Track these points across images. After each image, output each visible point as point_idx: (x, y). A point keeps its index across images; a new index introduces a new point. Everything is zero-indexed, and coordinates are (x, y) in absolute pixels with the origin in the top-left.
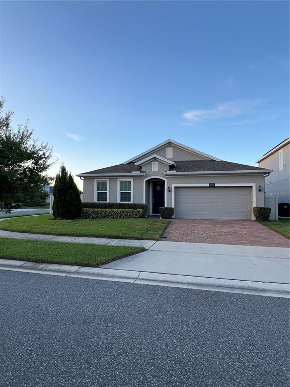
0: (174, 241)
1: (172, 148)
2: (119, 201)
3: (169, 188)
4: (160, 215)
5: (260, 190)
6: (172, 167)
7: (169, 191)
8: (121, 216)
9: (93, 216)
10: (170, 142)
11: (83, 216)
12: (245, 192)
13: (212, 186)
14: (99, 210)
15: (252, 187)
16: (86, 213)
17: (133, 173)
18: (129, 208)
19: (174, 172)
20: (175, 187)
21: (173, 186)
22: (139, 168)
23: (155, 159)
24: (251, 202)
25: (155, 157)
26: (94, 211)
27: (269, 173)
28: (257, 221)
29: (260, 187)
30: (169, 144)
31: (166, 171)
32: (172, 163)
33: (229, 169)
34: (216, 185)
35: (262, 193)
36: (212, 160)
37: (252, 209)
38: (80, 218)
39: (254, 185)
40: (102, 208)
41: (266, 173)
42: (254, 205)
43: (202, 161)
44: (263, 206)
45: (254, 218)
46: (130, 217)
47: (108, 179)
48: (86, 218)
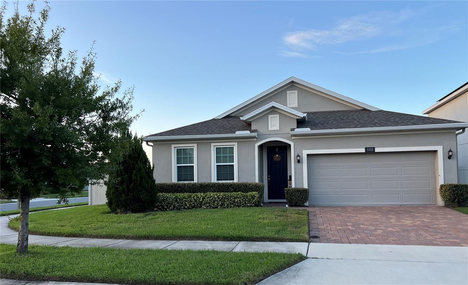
0: (336, 242)
1: (296, 92)
2: (214, 180)
3: (298, 156)
4: (285, 201)
5: (450, 157)
6: (301, 123)
7: (299, 161)
8: (223, 205)
9: (174, 207)
10: (293, 82)
11: (157, 207)
12: (424, 161)
13: (370, 152)
14: (186, 195)
15: (435, 152)
16: (164, 200)
17: (239, 133)
18: (235, 191)
19: (306, 130)
20: (308, 155)
21: (305, 153)
22: (248, 125)
23: (273, 110)
24: (435, 177)
25: (273, 107)
26: (176, 198)
27: (463, 129)
28: (447, 206)
29: (450, 151)
30: (292, 85)
31: (293, 130)
32: (302, 115)
33: (397, 124)
34: (377, 150)
35: (453, 162)
36: (364, 109)
37: (438, 187)
38: (153, 210)
39: (439, 149)
40: (189, 192)
41: (458, 129)
42: (441, 181)
43: (347, 111)
44: (455, 182)
45: (440, 202)
46: (239, 206)
47: (196, 145)
48: (163, 209)
